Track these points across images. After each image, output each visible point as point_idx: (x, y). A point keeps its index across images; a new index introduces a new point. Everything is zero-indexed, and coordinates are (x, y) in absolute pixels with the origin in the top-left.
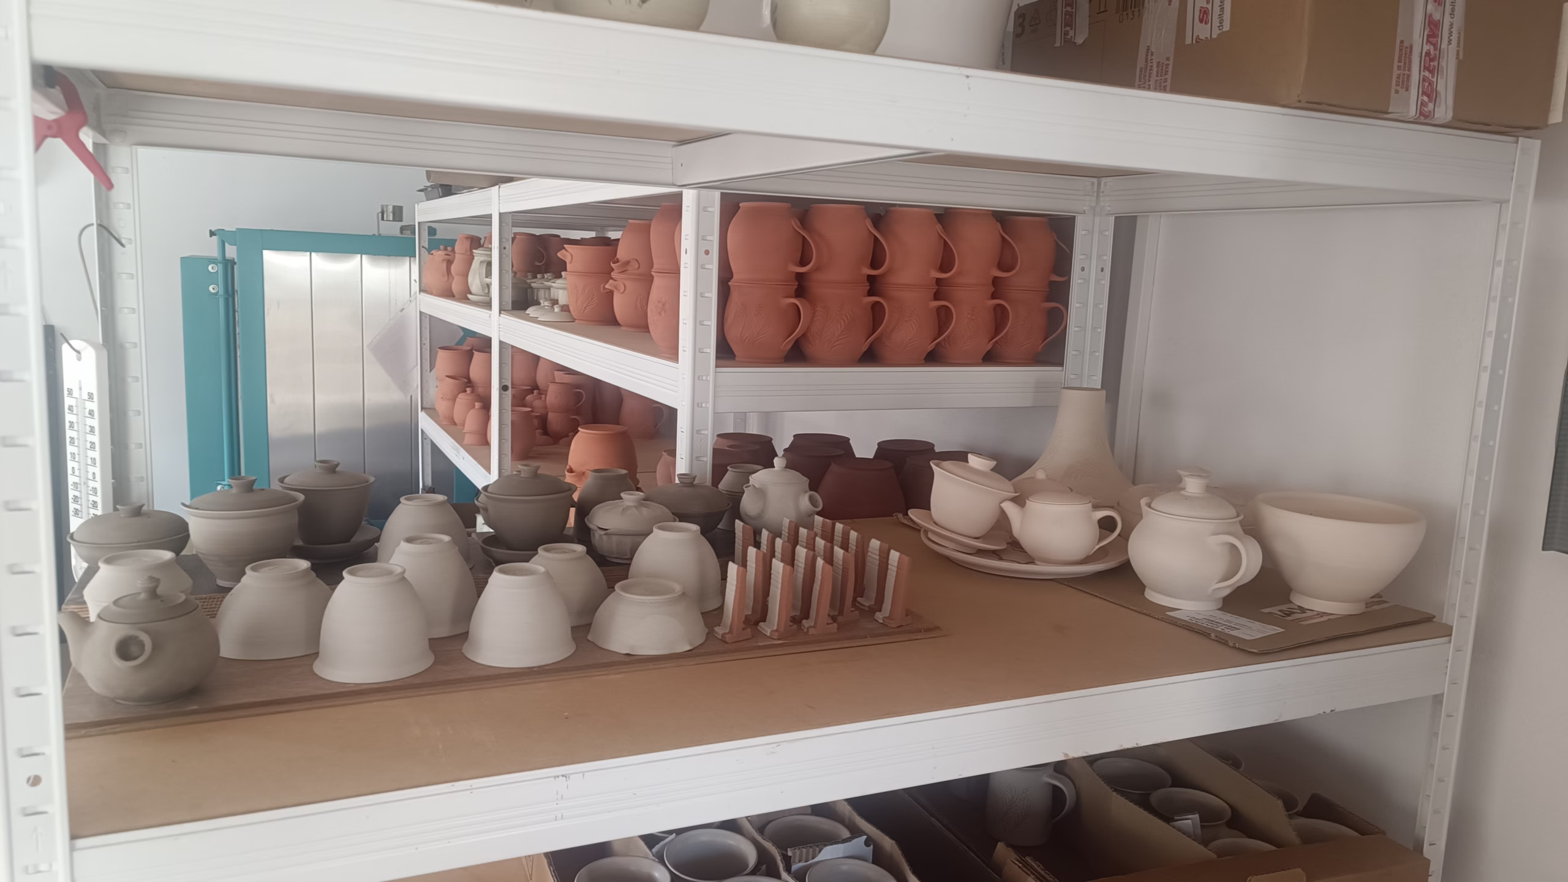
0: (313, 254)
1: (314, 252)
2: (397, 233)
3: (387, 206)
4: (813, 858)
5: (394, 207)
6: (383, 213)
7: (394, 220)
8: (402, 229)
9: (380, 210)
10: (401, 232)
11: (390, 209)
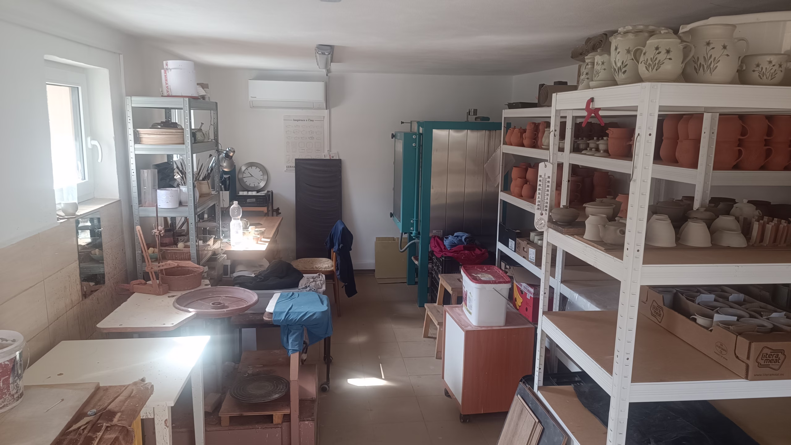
0: (450, 130)
1: (451, 129)
2: (474, 120)
3: (471, 109)
4: (769, 316)
5: (474, 110)
6: (469, 112)
7: (474, 115)
8: (476, 119)
9: (468, 111)
10: (475, 120)
11: (473, 110)
